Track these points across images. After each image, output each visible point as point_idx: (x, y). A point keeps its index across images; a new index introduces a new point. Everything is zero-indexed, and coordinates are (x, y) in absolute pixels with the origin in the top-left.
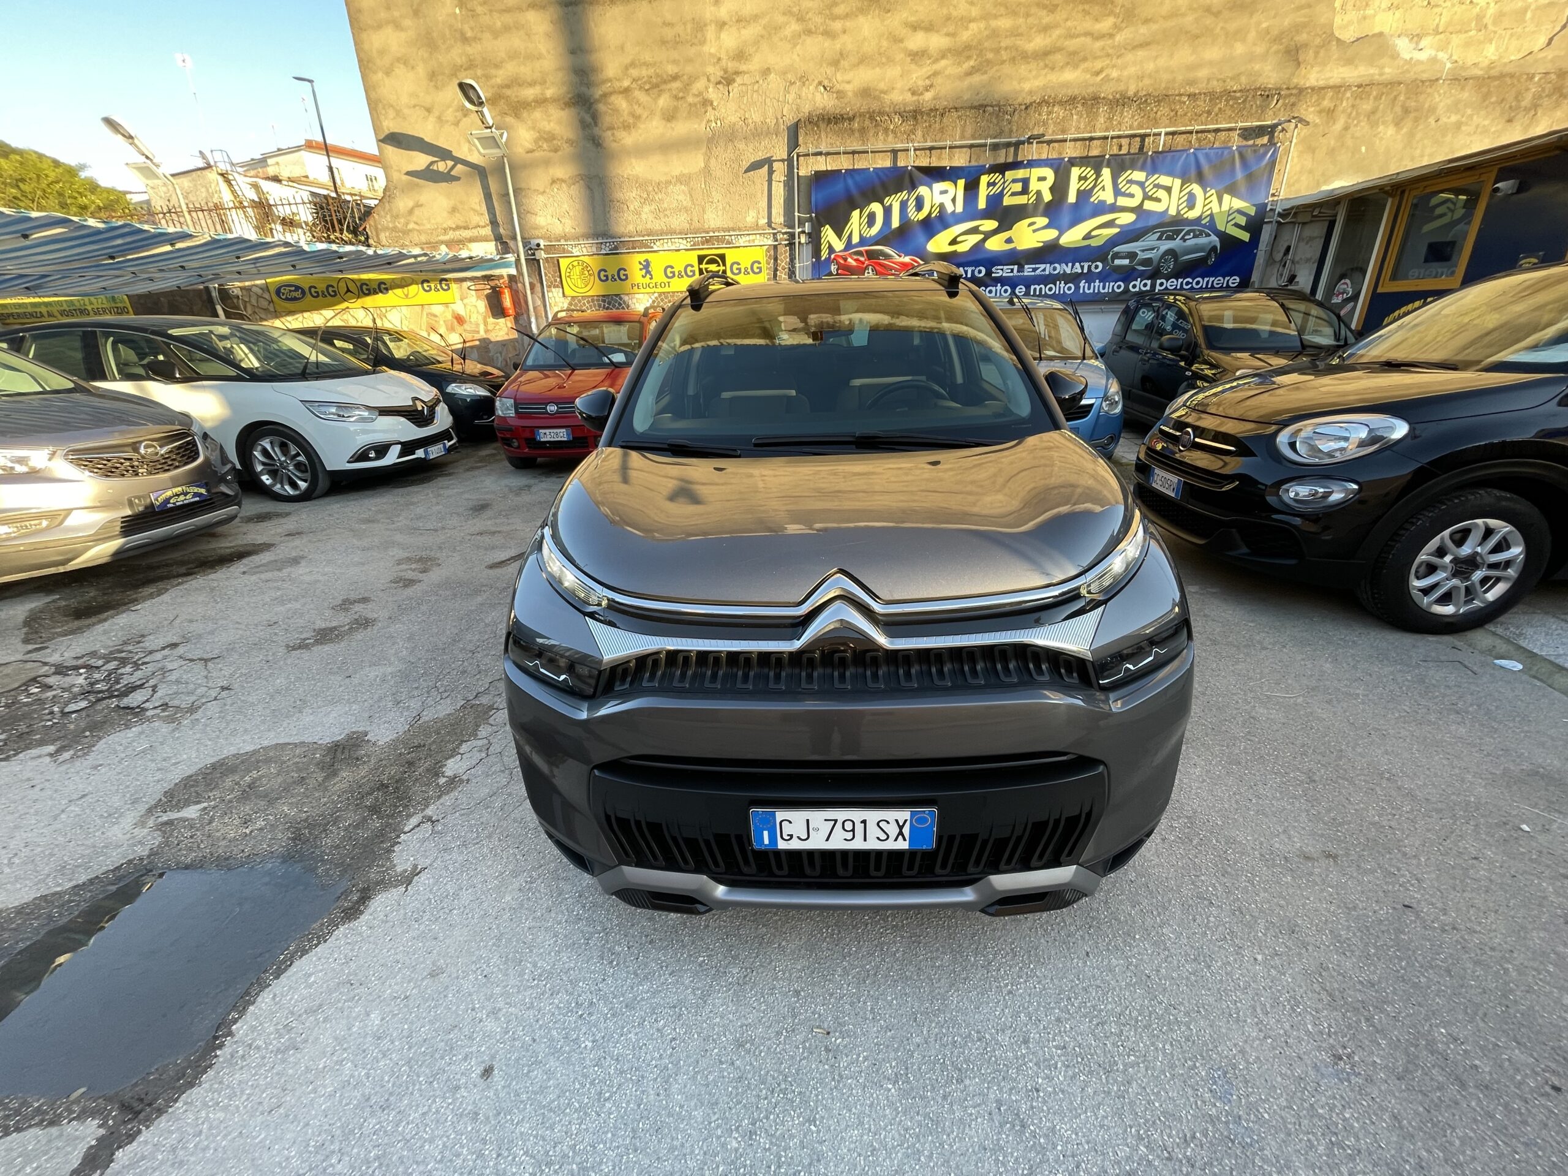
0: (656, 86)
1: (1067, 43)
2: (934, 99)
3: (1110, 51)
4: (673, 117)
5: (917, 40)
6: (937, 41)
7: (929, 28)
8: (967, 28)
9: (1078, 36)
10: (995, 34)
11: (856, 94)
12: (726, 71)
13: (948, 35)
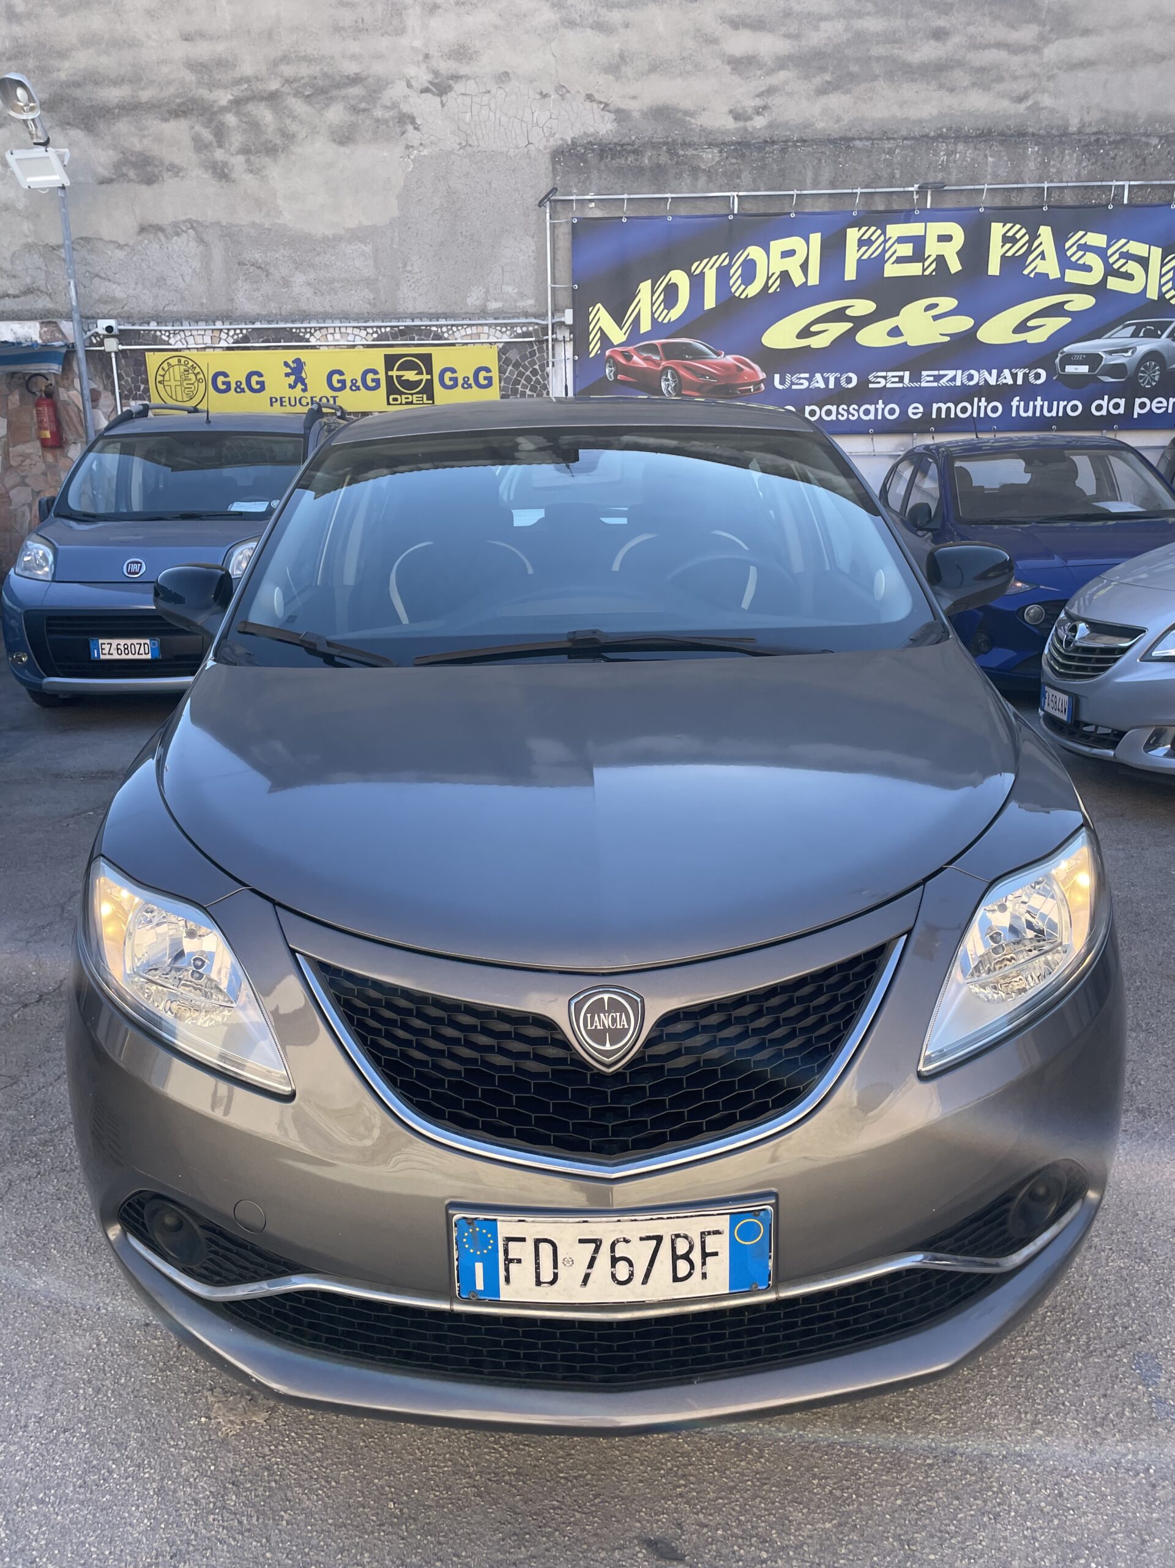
0: (322, 91)
1: (971, 56)
2: (771, 126)
3: (1038, 70)
4: (348, 138)
5: (741, 43)
6: (768, 45)
7: (758, 25)
8: (816, 28)
9: (987, 46)
10: (860, 37)
11: (645, 115)
12: (436, 73)
13: (787, 36)
